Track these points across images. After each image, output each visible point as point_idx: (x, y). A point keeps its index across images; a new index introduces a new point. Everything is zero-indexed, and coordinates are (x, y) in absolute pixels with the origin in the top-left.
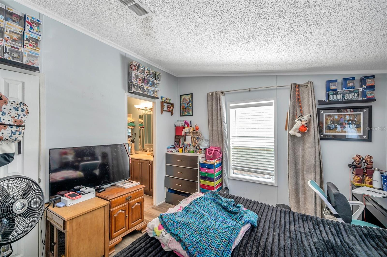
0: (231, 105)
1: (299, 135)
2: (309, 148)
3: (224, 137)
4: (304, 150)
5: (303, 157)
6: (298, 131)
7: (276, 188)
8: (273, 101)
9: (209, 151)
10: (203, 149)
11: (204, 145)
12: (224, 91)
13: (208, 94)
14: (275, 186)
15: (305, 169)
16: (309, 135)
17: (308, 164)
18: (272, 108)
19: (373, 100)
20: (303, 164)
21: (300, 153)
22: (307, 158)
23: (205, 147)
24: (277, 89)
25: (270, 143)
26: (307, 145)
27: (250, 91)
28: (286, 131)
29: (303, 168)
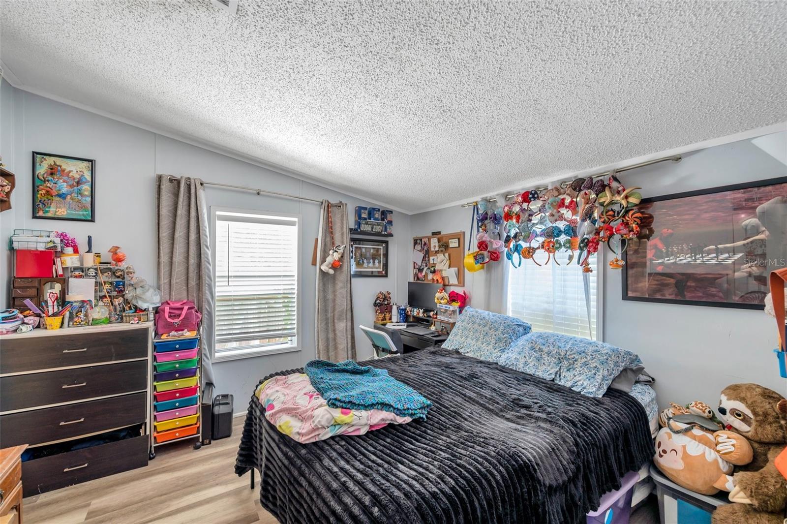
0: (218, 213)
1: (331, 272)
2: (342, 288)
3: (207, 278)
4: (334, 292)
5: (334, 300)
6: (330, 266)
7: (299, 353)
8: (296, 219)
9: (171, 311)
10: (151, 309)
11: (150, 300)
12: (204, 181)
13: (160, 178)
14: (297, 351)
15: (336, 316)
16: (342, 272)
17: (340, 310)
18: (294, 230)
19: (391, 235)
20: (334, 311)
21: (330, 296)
22: (338, 301)
23: (154, 303)
24: (302, 201)
25: (293, 285)
26: (339, 285)
27: (258, 194)
28: (314, 267)
29: (334, 316)
